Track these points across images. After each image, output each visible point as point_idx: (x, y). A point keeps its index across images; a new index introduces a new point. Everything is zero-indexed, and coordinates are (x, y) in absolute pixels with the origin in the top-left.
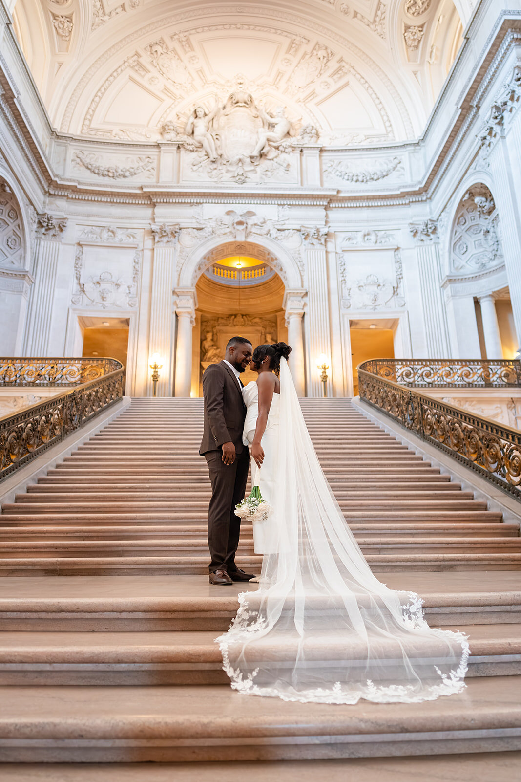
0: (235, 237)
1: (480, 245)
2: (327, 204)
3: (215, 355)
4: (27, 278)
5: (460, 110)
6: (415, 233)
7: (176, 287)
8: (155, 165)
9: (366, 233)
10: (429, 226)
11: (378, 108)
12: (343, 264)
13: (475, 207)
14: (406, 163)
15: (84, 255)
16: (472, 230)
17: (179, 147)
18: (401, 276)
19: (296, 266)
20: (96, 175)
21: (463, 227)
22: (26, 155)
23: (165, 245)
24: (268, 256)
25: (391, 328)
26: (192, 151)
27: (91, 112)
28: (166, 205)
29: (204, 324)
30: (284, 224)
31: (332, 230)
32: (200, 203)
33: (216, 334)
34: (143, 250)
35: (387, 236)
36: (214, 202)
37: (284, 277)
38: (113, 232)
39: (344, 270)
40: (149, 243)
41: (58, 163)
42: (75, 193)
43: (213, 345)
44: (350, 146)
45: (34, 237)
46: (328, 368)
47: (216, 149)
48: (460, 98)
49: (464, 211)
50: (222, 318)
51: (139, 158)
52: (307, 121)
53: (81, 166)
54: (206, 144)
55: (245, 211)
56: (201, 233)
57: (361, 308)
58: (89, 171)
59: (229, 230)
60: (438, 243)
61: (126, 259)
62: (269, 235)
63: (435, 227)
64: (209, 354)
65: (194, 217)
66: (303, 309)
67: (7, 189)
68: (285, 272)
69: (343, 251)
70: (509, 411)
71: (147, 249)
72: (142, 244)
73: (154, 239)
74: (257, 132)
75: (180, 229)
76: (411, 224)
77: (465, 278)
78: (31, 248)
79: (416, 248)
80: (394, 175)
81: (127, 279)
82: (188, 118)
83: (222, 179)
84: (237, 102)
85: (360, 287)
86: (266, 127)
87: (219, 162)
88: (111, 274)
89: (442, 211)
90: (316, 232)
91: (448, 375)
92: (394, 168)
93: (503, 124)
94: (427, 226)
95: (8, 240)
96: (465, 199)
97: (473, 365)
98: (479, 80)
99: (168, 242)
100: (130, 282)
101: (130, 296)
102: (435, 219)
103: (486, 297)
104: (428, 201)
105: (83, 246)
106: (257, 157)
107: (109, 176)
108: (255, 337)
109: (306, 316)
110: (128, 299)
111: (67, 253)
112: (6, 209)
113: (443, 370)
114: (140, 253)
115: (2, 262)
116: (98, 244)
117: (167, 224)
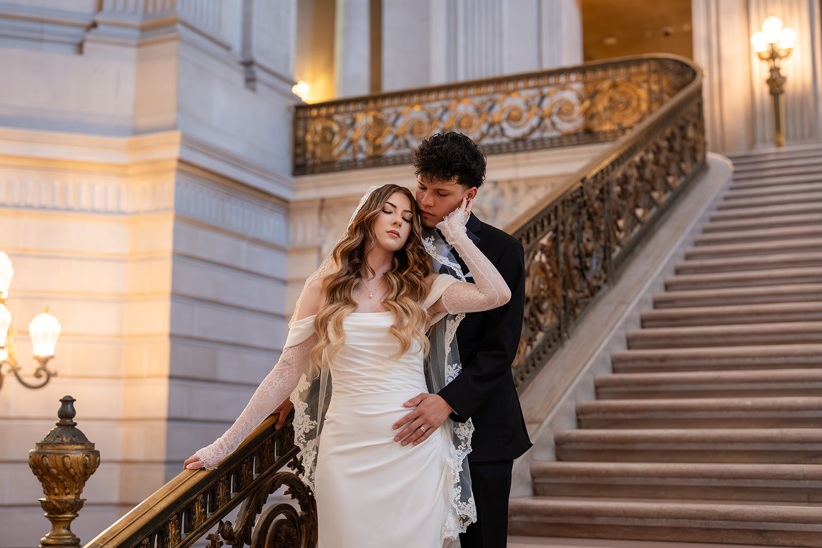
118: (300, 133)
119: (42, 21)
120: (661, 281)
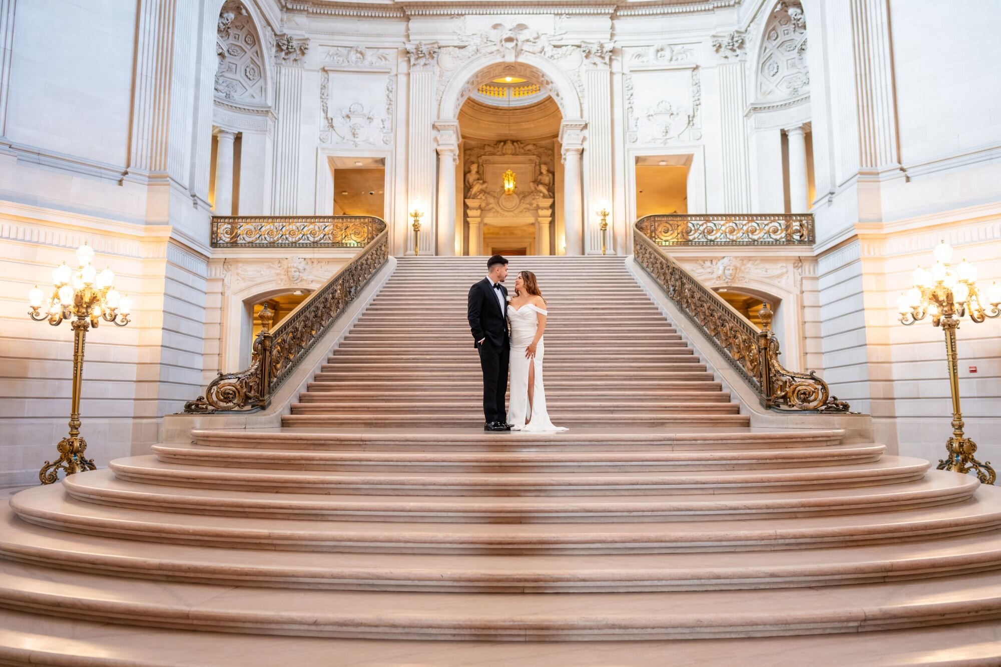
0: (504, 57)
1: (794, 65)
2: (613, 12)
3: (482, 191)
4: (270, 114)
6: (718, 48)
7: (436, 119)
9: (659, 49)
10: (735, 39)
12: (630, 87)
13: (789, 19)
15: (330, 84)
16: (784, 47)
18: (698, 103)
19: (574, 91)
21: (774, 43)
23: (422, 67)
24: (543, 79)
25: (684, 164)
28: (422, 17)
29: (468, 152)
30: (562, 39)
31: (618, 45)
32: (462, 15)
33: (482, 165)
34: (397, 75)
35: (684, 52)
36: (478, 12)
37: (561, 104)
38: (361, 53)
39: (632, 95)
40: (403, 66)
42: (316, 6)
43: (478, 179)
45: (273, 64)
46: (608, 215)
49: (776, 23)
50: (489, 145)
55: (515, 24)
56: (463, 52)
57: (649, 142)
59: (496, 48)
60: (745, 61)
61: (378, 86)
62: (543, 53)
63: (743, 40)
64: (475, 189)
65: (455, 32)
66: (582, 144)
67: (244, 11)
68: (562, 99)
69: (631, 71)
70: (795, 270)
71: (401, 74)
72: (396, 68)
73: (409, 61)
75: (439, 48)
76: (714, 36)
77: (773, 107)
78: (272, 78)
79: (718, 67)
81: (380, 112)
85: (649, 116)
88: (361, 105)
89: (751, 22)
90: (599, 48)
91: (732, 231)
94: (732, 38)
95: (246, 70)
96: (777, 9)
97: (761, 220)
99: (425, 64)
100: (384, 114)
101: (385, 131)
102: (743, 30)
103: (795, 129)
104: (736, 6)
105: (329, 72)
108: (528, 168)
109: (585, 153)
110: (382, 135)
111: (311, 81)
112: (242, 34)
113: (727, 226)
114: (394, 79)
115: (241, 96)
116: (346, 69)
117: (424, 42)
118: (215, 229)
119: (100, 168)
120: (348, 330)
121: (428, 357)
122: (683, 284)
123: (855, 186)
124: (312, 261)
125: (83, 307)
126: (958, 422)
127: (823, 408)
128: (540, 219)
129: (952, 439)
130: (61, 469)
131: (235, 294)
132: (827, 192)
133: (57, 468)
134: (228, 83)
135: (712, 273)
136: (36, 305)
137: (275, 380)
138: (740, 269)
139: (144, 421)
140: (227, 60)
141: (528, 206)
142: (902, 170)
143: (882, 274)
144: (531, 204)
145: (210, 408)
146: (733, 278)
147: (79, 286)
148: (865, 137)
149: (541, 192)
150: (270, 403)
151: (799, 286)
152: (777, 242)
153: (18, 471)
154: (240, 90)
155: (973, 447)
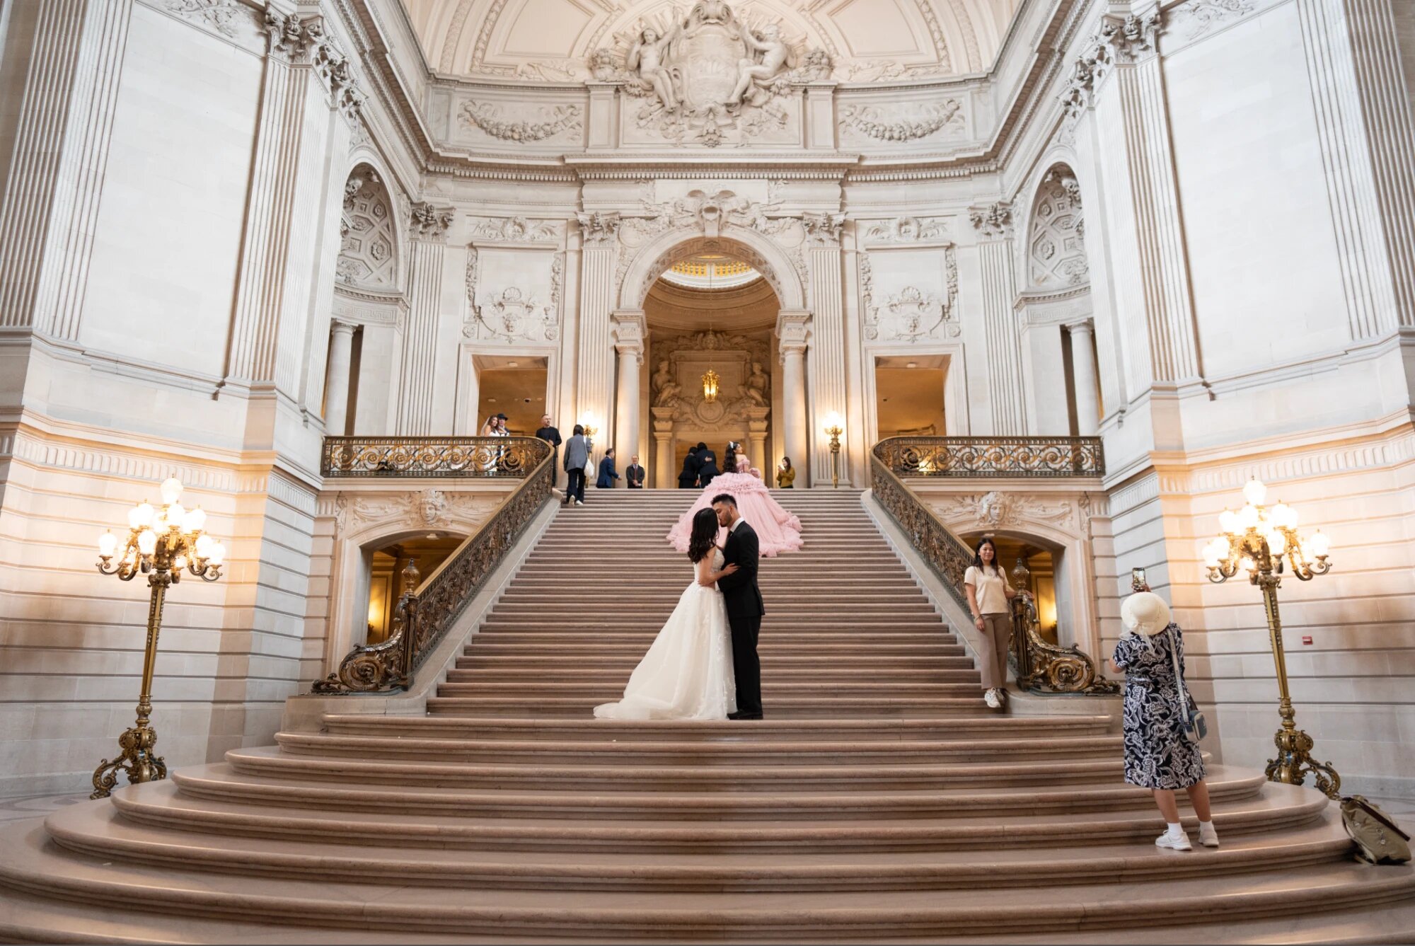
0: (703, 231)
1: (1073, 246)
2: (843, 177)
3: (674, 396)
4: (401, 302)
5: (1037, 55)
6: (978, 223)
7: (615, 309)
8: (581, 118)
9: (903, 221)
10: (999, 212)
11: (925, 19)
12: (866, 270)
13: (1063, 192)
14: (966, 110)
15: (479, 262)
16: (1060, 223)
17: (617, 90)
18: (954, 289)
19: (795, 274)
20: (494, 138)
21: (1047, 219)
22: (398, 124)
23: (598, 244)
24: (753, 258)
25: (940, 368)
26: (639, 96)
27: (484, 37)
28: (598, 182)
29: (656, 346)
30: (778, 209)
31: (851, 217)
32: (651, 179)
34: (565, 253)
35: (935, 227)
36: (671, 176)
37: (778, 290)
38: (520, 225)
39: (869, 279)
40: (574, 242)
41: (438, 120)
42: (465, 168)
43: (669, 381)
44: (881, 82)
45: (408, 239)
46: (840, 432)
47: (674, 92)
48: (1036, 38)
49: (1048, 195)
50: (684, 337)
51: (559, 108)
52: (814, 43)
53: (471, 124)
54: (659, 86)
55: (718, 190)
56: (652, 225)
57: (893, 339)
58: (483, 132)
59: (692, 220)
60: (1012, 239)
61: (542, 266)
62: (754, 226)
63: (1008, 213)
64: (665, 395)
65: (641, 201)
66: (805, 341)
67: (375, 178)
68: (779, 283)
69: (867, 250)
70: (1081, 509)
71: (571, 251)
72: (564, 244)
73: (582, 234)
74: (737, 65)
75: (621, 219)
76: (972, 208)
77: (1050, 296)
78: (405, 257)
79: (978, 247)
80: (948, 128)
81: (543, 299)
82: (632, 43)
83: (684, 140)
84: (707, 18)
85: (892, 306)
86: (751, 55)
87: (679, 113)
88: (518, 290)
89: (1018, 192)
90: (826, 221)
91: (998, 459)
92: (948, 118)
93: (1092, 88)
94: (995, 211)
95: (372, 248)
96: (1048, 180)
97: (1035, 445)
98: (1061, 17)
99: (602, 240)
100: (548, 303)
101: (548, 323)
102: (1008, 201)
103: (1079, 325)
104: (998, 172)
105: (478, 249)
106: (736, 104)
107: (512, 138)
108: (736, 367)
109: (810, 353)
110: (545, 328)
111: (453, 260)
112: (370, 204)
113: (992, 452)
114: (561, 257)
115: (364, 280)
116: (500, 245)
117: (601, 212)
118: (328, 452)
119: (192, 378)
120: (504, 588)
121: (606, 624)
122: (929, 531)
123: (1148, 405)
124: (452, 494)
125: (165, 557)
126: (1286, 710)
127: (1090, 689)
128: (751, 434)
129: (1281, 731)
130: (122, 771)
131: (350, 538)
132: (1117, 409)
133: (117, 769)
134: (349, 263)
135: (974, 512)
136: (106, 554)
137: (418, 653)
138: (1010, 507)
139: (228, 706)
140: (350, 235)
141: (736, 416)
142: (1206, 385)
143: (1189, 516)
144: (739, 414)
145: (344, 687)
146: (1002, 519)
147: (163, 529)
148: (1158, 344)
149: (753, 398)
150: (413, 682)
151: (1086, 530)
152: (1056, 473)
153: (60, 774)
154: (363, 271)
155: (1309, 743)
